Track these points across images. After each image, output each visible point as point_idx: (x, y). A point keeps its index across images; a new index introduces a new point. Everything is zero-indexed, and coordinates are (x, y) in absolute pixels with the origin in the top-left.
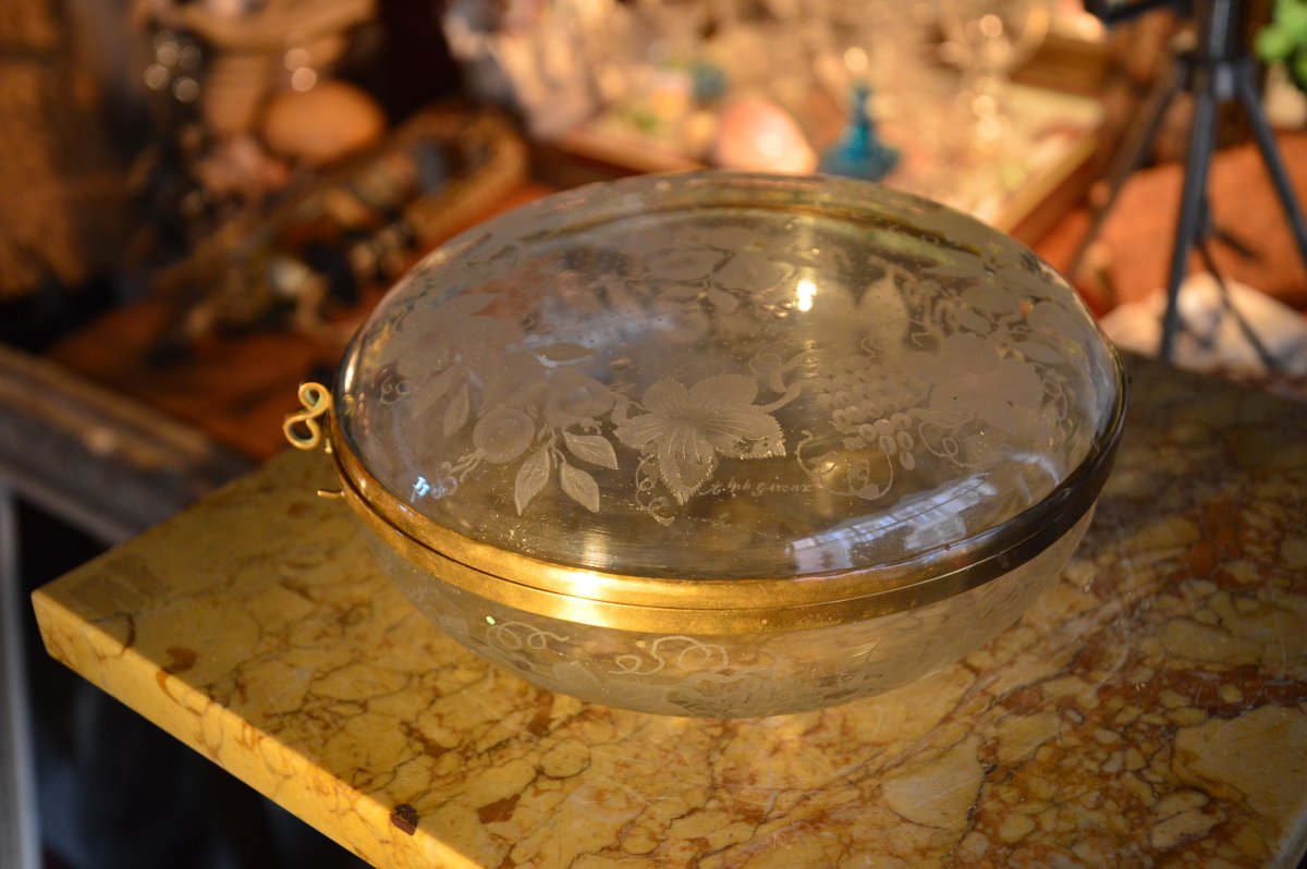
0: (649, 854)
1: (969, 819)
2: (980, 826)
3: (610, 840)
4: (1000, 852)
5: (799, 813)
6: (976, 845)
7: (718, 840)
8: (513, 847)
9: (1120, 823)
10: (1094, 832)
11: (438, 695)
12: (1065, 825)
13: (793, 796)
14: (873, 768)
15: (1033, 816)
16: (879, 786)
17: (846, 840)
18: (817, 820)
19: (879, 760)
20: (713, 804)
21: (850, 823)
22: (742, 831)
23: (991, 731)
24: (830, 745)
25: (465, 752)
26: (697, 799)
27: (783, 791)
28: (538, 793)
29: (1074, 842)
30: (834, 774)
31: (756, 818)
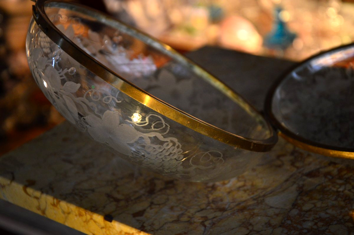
0: (188, 221)
1: (293, 206)
2: (296, 207)
3: (175, 219)
4: (302, 213)
5: (236, 208)
6: (295, 212)
7: (211, 216)
8: (144, 222)
9: (342, 203)
10: (333, 206)
11: (117, 186)
12: (324, 205)
13: (235, 204)
14: (261, 195)
15: (314, 204)
16: (263, 200)
17: (252, 213)
18: (242, 210)
19: (264, 193)
20: (209, 207)
21: (253, 209)
22: (218, 214)
23: (301, 183)
24: (248, 190)
25: (127, 200)
26: (204, 206)
27: (232, 203)
28: (151, 209)
29: (327, 209)
30: (248, 197)
31: (223, 210)
